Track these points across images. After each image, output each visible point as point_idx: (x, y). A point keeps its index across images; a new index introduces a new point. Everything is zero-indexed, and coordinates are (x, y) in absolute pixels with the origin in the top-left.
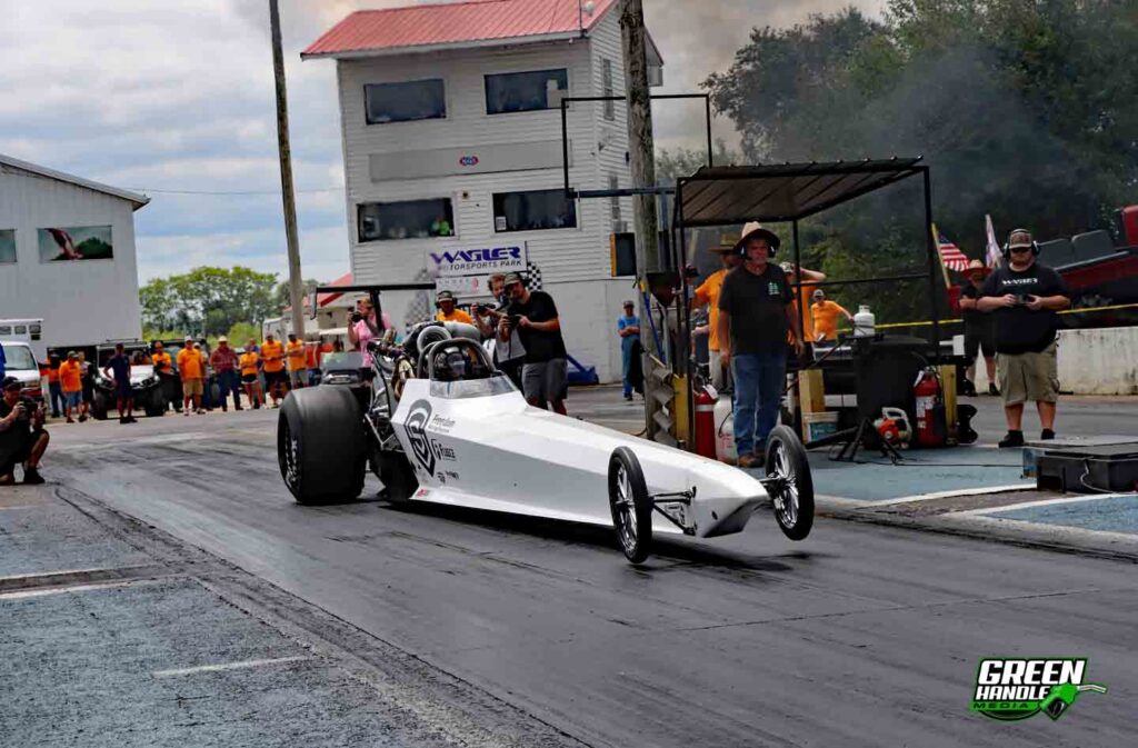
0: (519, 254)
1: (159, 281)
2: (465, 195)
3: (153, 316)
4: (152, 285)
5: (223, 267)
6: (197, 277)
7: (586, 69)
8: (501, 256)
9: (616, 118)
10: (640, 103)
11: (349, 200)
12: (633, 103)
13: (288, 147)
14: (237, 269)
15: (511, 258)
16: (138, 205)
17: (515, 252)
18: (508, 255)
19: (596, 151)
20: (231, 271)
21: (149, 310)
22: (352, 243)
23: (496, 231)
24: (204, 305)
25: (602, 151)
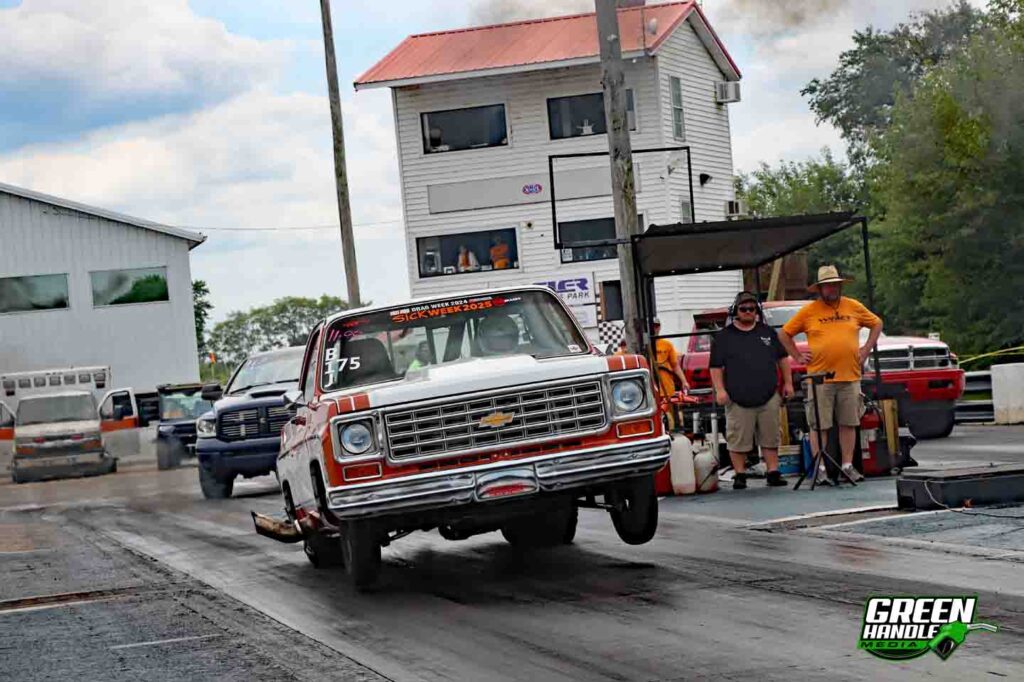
0: (587, 285)
1: (239, 314)
2: (530, 225)
3: (233, 355)
4: (233, 319)
5: (309, 297)
6: (281, 309)
7: (652, 89)
8: (568, 288)
9: (687, 138)
10: (623, 158)
11: (408, 233)
12: (616, 157)
13: (345, 180)
14: (325, 298)
15: (578, 290)
16: (193, 244)
17: (583, 284)
18: (576, 287)
19: (665, 175)
20: (319, 302)
21: (228, 347)
22: (411, 278)
23: (563, 262)
24: (289, 340)
25: (672, 175)
